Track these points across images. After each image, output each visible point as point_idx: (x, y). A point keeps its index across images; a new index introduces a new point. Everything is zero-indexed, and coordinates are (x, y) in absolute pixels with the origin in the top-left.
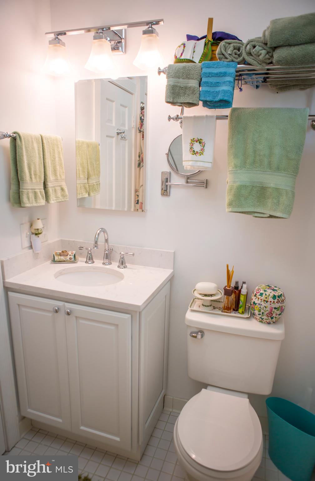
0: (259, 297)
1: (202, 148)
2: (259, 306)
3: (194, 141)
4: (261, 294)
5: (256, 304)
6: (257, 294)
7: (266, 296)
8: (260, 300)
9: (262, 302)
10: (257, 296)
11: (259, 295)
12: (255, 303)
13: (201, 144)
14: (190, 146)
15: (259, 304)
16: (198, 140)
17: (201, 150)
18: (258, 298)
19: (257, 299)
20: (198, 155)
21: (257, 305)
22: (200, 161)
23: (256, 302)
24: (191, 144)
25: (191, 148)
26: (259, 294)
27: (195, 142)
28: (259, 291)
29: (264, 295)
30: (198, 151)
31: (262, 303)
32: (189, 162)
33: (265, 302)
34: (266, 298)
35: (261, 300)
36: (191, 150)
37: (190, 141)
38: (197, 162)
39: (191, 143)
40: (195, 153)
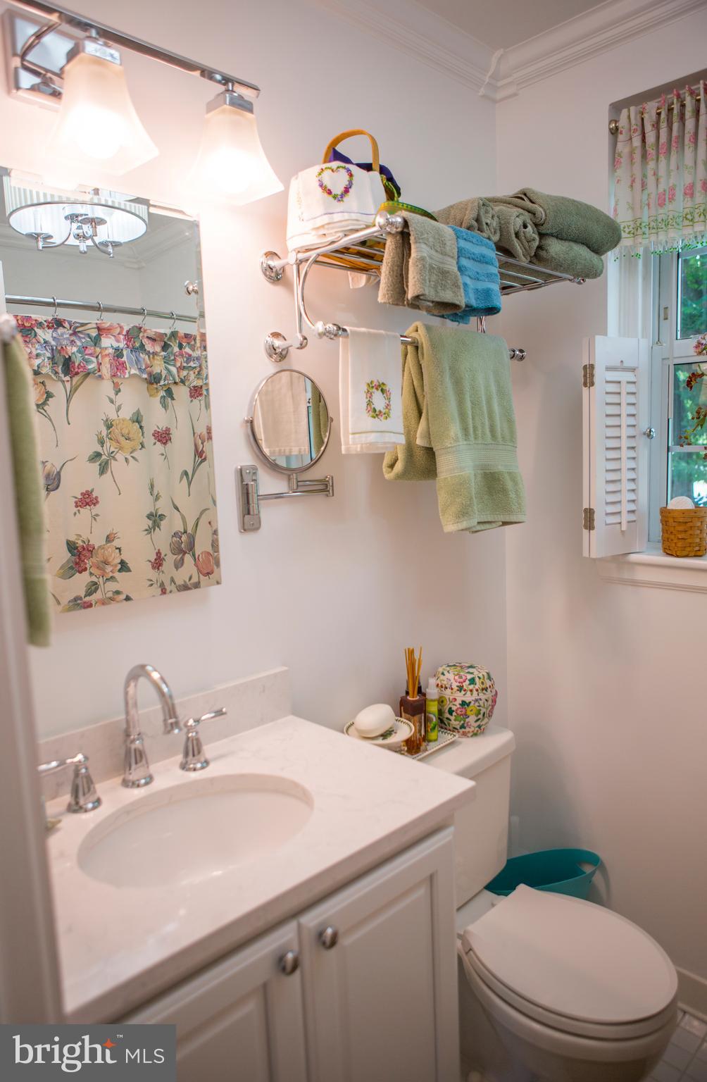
0: (471, 687)
1: (387, 403)
2: (477, 704)
3: (373, 387)
4: (472, 681)
5: (470, 703)
6: (464, 684)
7: (481, 680)
8: (475, 693)
9: (480, 694)
10: (465, 687)
11: (470, 684)
12: (467, 702)
13: (385, 395)
14: (367, 398)
15: (476, 700)
16: (380, 386)
17: (387, 408)
18: (471, 691)
19: (469, 693)
20: (382, 418)
21: (473, 702)
22: (388, 432)
23: (468, 698)
24: (369, 395)
25: (369, 403)
26: (467, 682)
27: (374, 390)
28: (464, 677)
29: (477, 680)
30: (382, 410)
31: (481, 696)
32: (368, 434)
33: (484, 691)
34: (483, 683)
35: (477, 690)
36: (369, 408)
37: (365, 388)
38: (384, 434)
39: (368, 391)
40: (377, 415)
